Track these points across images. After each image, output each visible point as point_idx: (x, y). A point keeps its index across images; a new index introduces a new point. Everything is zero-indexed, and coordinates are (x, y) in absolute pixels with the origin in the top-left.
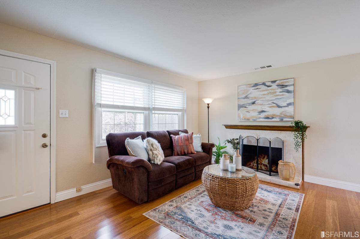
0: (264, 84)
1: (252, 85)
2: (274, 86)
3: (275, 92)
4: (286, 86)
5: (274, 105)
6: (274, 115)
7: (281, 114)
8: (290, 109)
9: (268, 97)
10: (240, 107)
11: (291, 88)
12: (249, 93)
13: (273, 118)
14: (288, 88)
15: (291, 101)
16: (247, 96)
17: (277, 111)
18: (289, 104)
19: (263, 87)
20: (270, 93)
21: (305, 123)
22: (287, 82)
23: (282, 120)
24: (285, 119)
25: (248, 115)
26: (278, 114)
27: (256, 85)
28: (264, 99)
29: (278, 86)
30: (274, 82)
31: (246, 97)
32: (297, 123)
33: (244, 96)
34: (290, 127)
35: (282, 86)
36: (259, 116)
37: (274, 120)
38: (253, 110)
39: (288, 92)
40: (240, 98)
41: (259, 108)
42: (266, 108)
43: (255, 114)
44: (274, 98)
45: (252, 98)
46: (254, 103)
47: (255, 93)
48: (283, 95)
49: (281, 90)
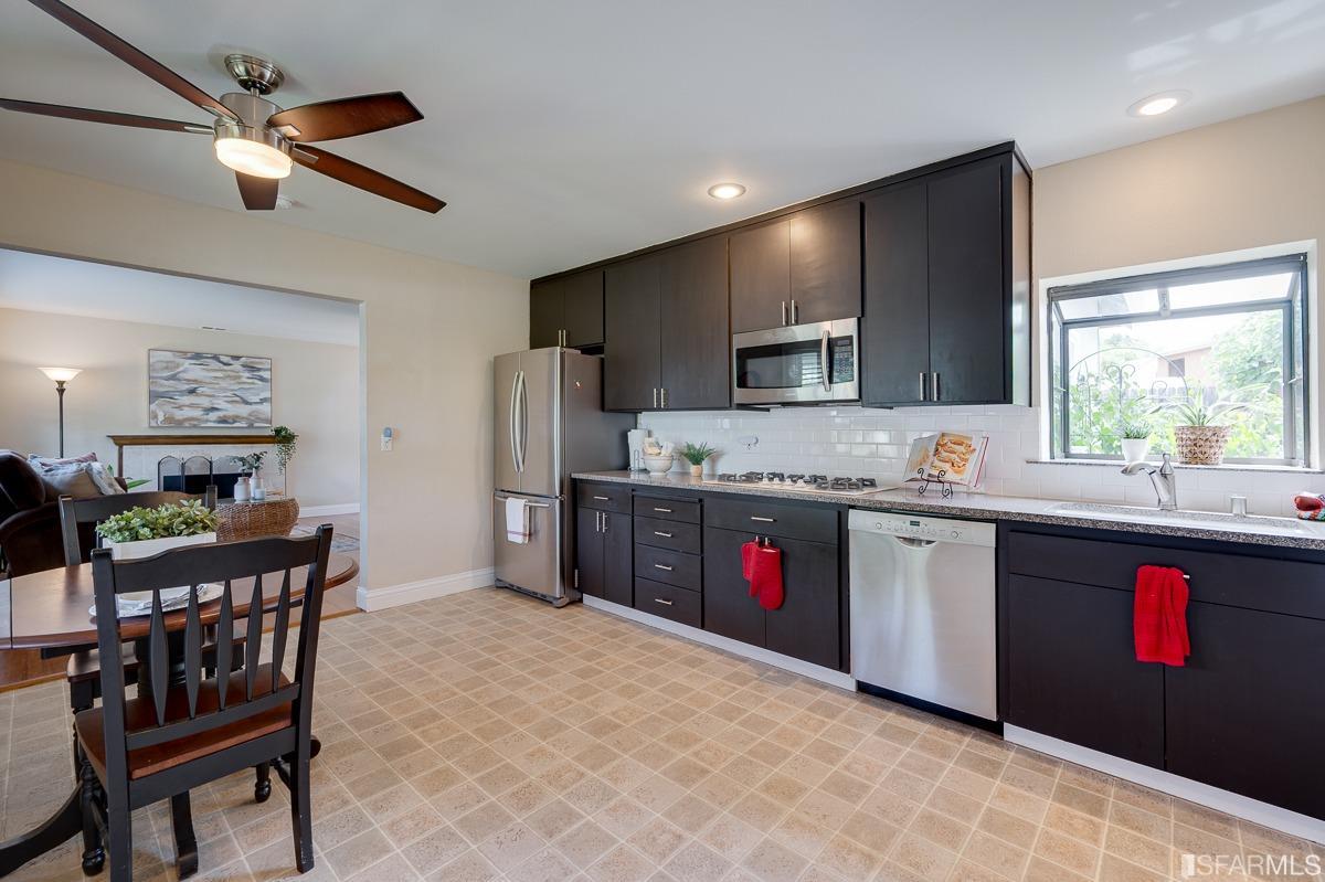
0: (216, 358)
1: (189, 355)
2: (237, 365)
3: (240, 377)
4: (259, 370)
5: (238, 399)
6: (237, 417)
7: (250, 415)
8: (266, 408)
9: (223, 384)
10: (154, 396)
11: (266, 375)
12: (181, 369)
13: (235, 422)
14: (261, 373)
15: (267, 394)
16: (175, 375)
17: (243, 410)
18: (263, 401)
19: (214, 364)
20: (229, 376)
21: (291, 429)
22: (261, 363)
23: (251, 426)
24: (256, 425)
25: (179, 415)
26: (245, 415)
27: (198, 356)
28: (217, 386)
29: (243, 366)
30: (237, 358)
31: (173, 378)
32: (278, 431)
33: (167, 374)
34: (270, 437)
35: (251, 368)
36: (205, 417)
37: (236, 425)
38: (191, 406)
39: (262, 379)
40: (154, 378)
41: (206, 402)
42: (220, 403)
43: (197, 413)
44: (236, 387)
45: (188, 380)
46: (192, 392)
47: (194, 371)
48: (253, 383)
49: (247, 375)
